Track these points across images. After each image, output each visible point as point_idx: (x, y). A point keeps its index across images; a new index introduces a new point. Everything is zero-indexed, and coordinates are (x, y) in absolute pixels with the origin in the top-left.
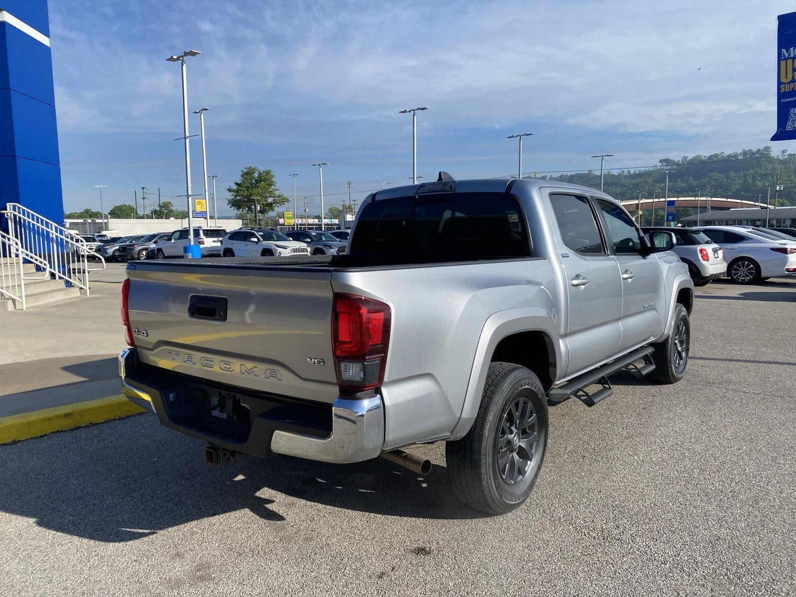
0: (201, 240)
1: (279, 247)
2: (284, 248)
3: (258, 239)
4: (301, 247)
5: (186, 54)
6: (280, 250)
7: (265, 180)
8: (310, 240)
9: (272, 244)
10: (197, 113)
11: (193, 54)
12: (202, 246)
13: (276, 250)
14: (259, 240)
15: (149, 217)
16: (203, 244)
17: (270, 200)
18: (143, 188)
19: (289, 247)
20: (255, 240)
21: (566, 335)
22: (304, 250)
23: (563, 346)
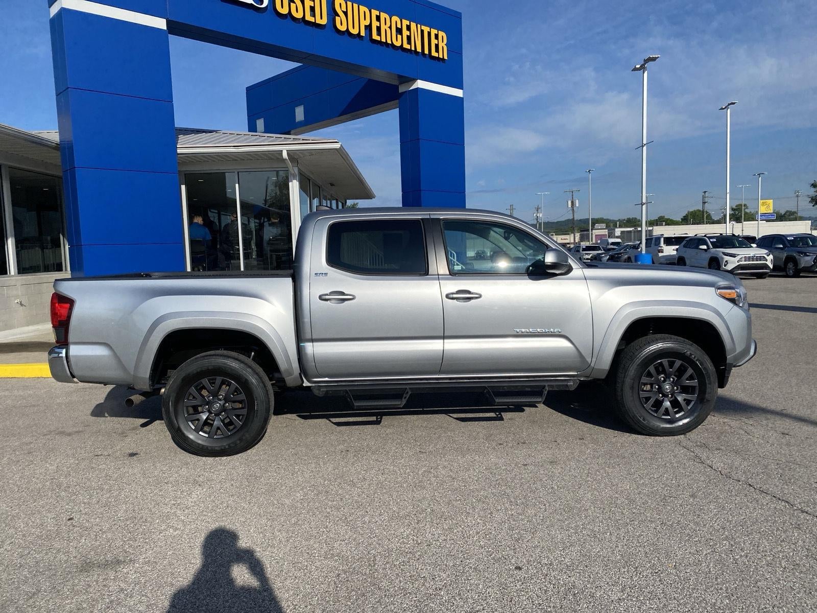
0: (660, 248)
1: (727, 255)
2: (733, 256)
3: (708, 246)
4: (756, 255)
5: (646, 61)
6: (726, 258)
8: (782, 246)
9: (720, 251)
10: (724, 109)
11: (654, 59)
12: (661, 254)
13: (723, 258)
14: (708, 248)
16: (662, 252)
18: (705, 192)
19: (739, 255)
20: (705, 247)
21: (312, 340)
22: (761, 258)
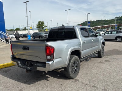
5: (27, 2)
7: (43, 23)
15: (22, 30)
17: (43, 27)
21: (83, 50)
23: (82, 52)
